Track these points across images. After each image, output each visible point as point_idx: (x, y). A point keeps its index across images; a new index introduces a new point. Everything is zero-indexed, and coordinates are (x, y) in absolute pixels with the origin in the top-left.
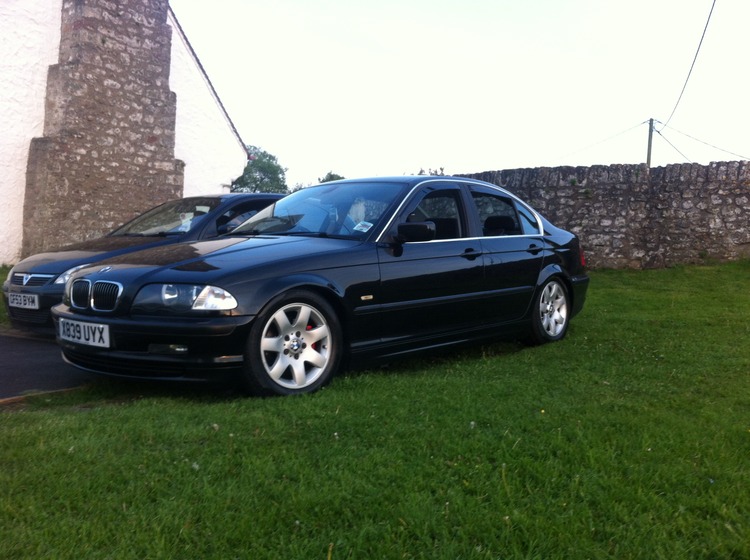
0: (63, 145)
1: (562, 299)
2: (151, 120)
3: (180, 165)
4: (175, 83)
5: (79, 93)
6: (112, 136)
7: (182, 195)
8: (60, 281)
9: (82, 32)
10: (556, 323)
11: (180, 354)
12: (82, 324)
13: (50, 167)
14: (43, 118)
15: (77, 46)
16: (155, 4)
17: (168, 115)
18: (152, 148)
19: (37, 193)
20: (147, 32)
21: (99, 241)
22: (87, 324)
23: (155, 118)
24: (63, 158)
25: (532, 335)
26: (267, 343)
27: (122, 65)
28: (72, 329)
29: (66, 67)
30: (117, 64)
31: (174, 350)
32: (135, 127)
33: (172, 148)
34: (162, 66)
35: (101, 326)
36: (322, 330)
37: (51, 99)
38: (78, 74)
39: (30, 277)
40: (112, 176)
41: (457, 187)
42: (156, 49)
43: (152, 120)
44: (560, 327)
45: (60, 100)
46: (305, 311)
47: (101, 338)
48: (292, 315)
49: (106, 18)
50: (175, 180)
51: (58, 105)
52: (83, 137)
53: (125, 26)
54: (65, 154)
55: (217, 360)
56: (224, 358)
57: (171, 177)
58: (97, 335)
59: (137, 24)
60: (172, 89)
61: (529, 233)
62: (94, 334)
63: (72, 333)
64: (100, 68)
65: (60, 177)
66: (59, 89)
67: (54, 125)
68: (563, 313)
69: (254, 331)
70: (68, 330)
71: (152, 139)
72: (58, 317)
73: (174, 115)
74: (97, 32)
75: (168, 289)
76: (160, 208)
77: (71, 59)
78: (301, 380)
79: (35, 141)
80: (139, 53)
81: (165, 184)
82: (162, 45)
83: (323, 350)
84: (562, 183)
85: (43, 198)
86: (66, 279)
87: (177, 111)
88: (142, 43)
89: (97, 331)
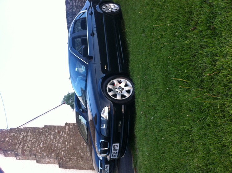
0: (61, 159)
1: (107, 5)
2: (53, 133)
3: (67, 124)
5: (45, 154)
6: (58, 144)
7: (76, 123)
8: (101, 158)
9: (26, 153)
10: (115, 7)
11: (122, 123)
12: (112, 152)
13: (68, 162)
14: (53, 165)
15: (30, 155)
16: (17, 132)
17: (51, 128)
18: (62, 132)
19: (75, 166)
20: (25, 134)
21: (89, 148)
22: (113, 150)
24: (65, 158)
25: (118, 15)
26: (119, 98)
27: (36, 142)
29: (37, 158)
31: (120, 125)
33: (61, 126)
34: (36, 129)
35: (113, 146)
36: (115, 81)
37: (47, 162)
38: (39, 155)
39: (100, 167)
40: (70, 144)
44: (116, 6)
45: (47, 160)
46: (109, 86)
48: (110, 90)
49: (21, 146)
50: (71, 126)
51: (48, 160)
52: (58, 153)
53: (24, 141)
55: (123, 112)
56: (123, 110)
59: (23, 137)
60: (43, 127)
61: (86, 15)
64: (37, 148)
65: (71, 159)
66: (43, 160)
67: (55, 161)
68: (112, 5)
69: (115, 101)
71: (59, 132)
72: (111, 159)
73: (51, 126)
74: (26, 149)
75: (102, 127)
76: (80, 130)
77: (34, 157)
78: (130, 88)
79: (60, 167)
80: (32, 136)
81: (73, 128)
83: (121, 81)
85: (77, 164)
86: (101, 156)
88: (29, 136)
89: (115, 147)
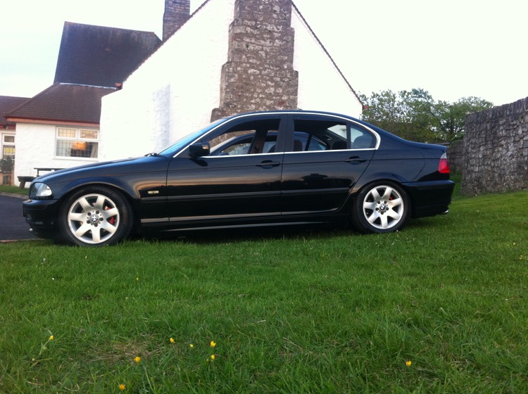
4: (297, 65)
5: (232, 80)
16: (281, 16)
17: (292, 86)
20: (276, 35)
23: (283, 89)
30: (257, 59)
32: (269, 96)
34: (288, 55)
42: (283, 45)
43: (281, 91)
45: (224, 85)
49: (249, 31)
52: (235, 106)
53: (261, 34)
59: (270, 31)
60: (295, 69)
64: (245, 63)
80: (272, 49)
82: (287, 42)
88: (274, 43)
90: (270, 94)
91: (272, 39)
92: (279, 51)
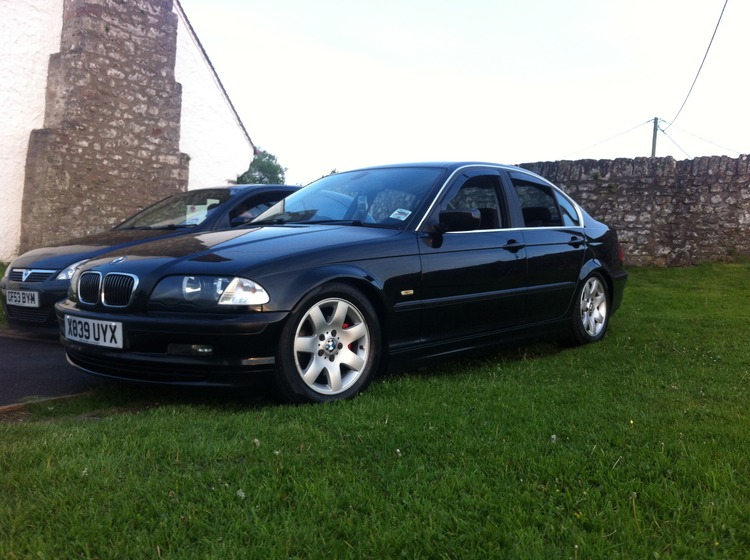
0: (64, 137)
1: (601, 296)
2: (155, 111)
3: (185, 159)
4: (181, 74)
5: (81, 83)
6: (115, 128)
7: (186, 189)
8: (62, 277)
9: (85, 19)
10: (596, 322)
11: (203, 356)
12: (91, 322)
13: (50, 160)
14: (43, 109)
15: (80, 33)
17: (172, 107)
18: (157, 141)
19: (36, 187)
20: (152, 20)
21: (101, 235)
22: (97, 322)
23: (160, 110)
24: (64, 151)
25: (572, 336)
26: (301, 343)
27: (126, 54)
28: (79, 327)
29: (69, 56)
30: (120, 52)
31: (196, 351)
32: (139, 119)
33: (177, 141)
34: (168, 56)
35: (114, 324)
36: (359, 329)
37: (52, 89)
38: (80, 63)
39: (30, 272)
40: (114, 169)
41: (497, 173)
42: (161, 38)
43: (157, 112)
44: (600, 326)
45: (61, 91)
46: (342, 307)
47: (113, 337)
48: (327, 312)
49: (110, 5)
50: (179, 174)
51: (59, 95)
52: (85, 129)
53: (129, 13)
54: (66, 146)
55: (245, 362)
56: (253, 360)
57: (176, 172)
58: (109, 334)
59: (142, 12)
60: (177, 80)
61: (569, 226)
62: (105, 333)
63: (79, 332)
64: (103, 57)
65: (60, 170)
66: (60, 78)
67: (56, 116)
68: (603, 311)
69: (287, 329)
70: (75, 328)
71: (157, 132)
72: (63, 314)
73: (179, 106)
74: (100, 19)
75: (190, 281)
76: (164, 203)
77: (73, 47)
78: (337, 384)
79: (35, 133)
80: (144, 42)
81: (169, 179)
82: (167, 34)
83: (360, 351)
84: (584, 177)
85: (43, 191)
86: (72, 274)
87: (183, 103)
88: (147, 32)
89: (109, 330)
90: (140, 114)
91: (146, 25)
92: (155, 47)
